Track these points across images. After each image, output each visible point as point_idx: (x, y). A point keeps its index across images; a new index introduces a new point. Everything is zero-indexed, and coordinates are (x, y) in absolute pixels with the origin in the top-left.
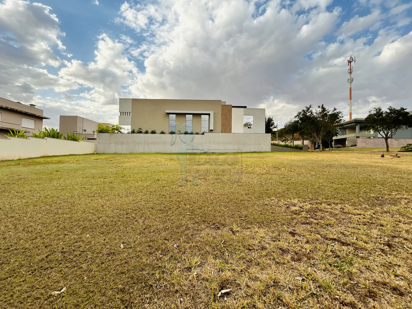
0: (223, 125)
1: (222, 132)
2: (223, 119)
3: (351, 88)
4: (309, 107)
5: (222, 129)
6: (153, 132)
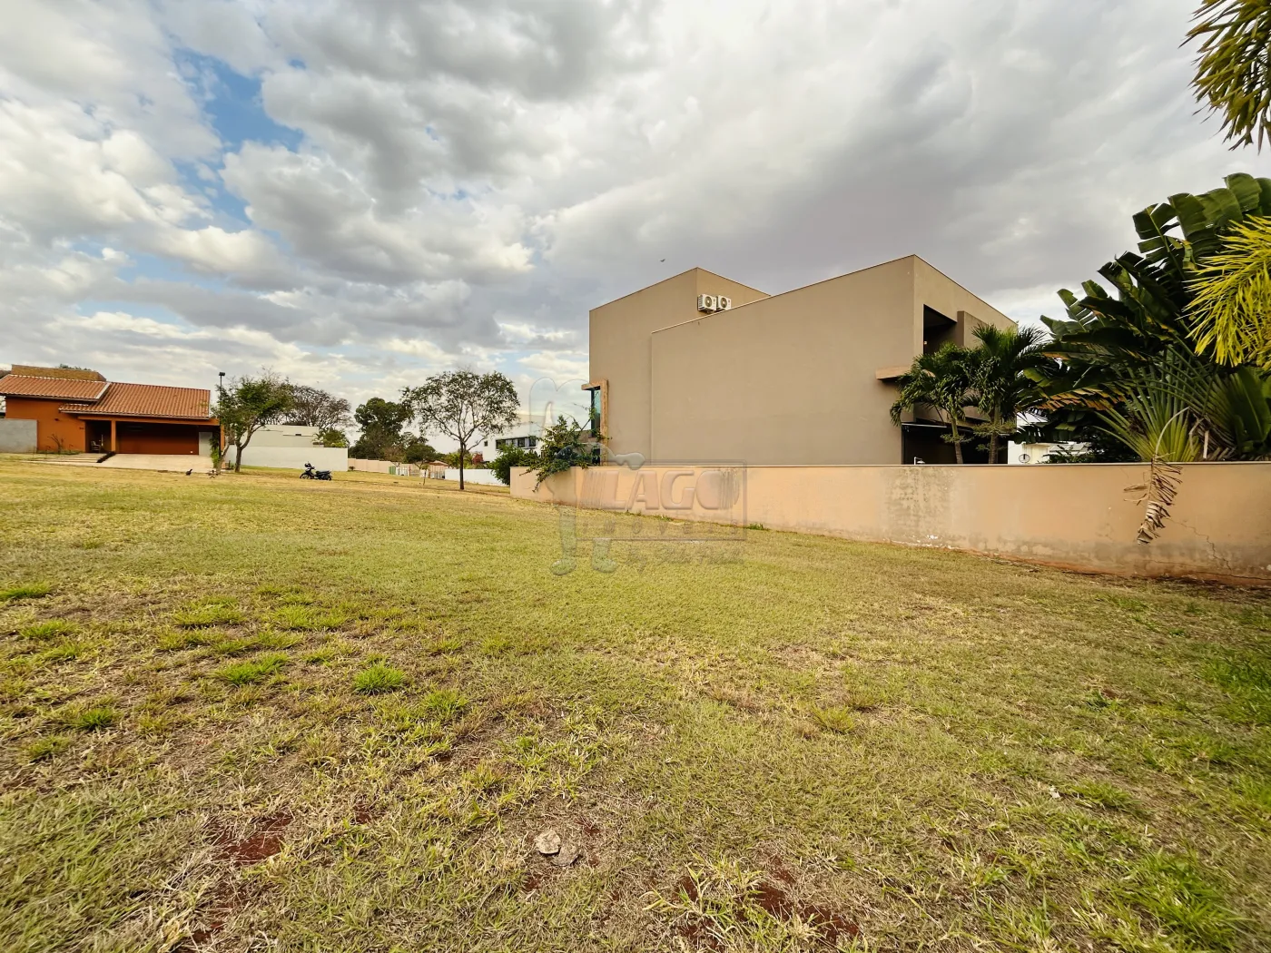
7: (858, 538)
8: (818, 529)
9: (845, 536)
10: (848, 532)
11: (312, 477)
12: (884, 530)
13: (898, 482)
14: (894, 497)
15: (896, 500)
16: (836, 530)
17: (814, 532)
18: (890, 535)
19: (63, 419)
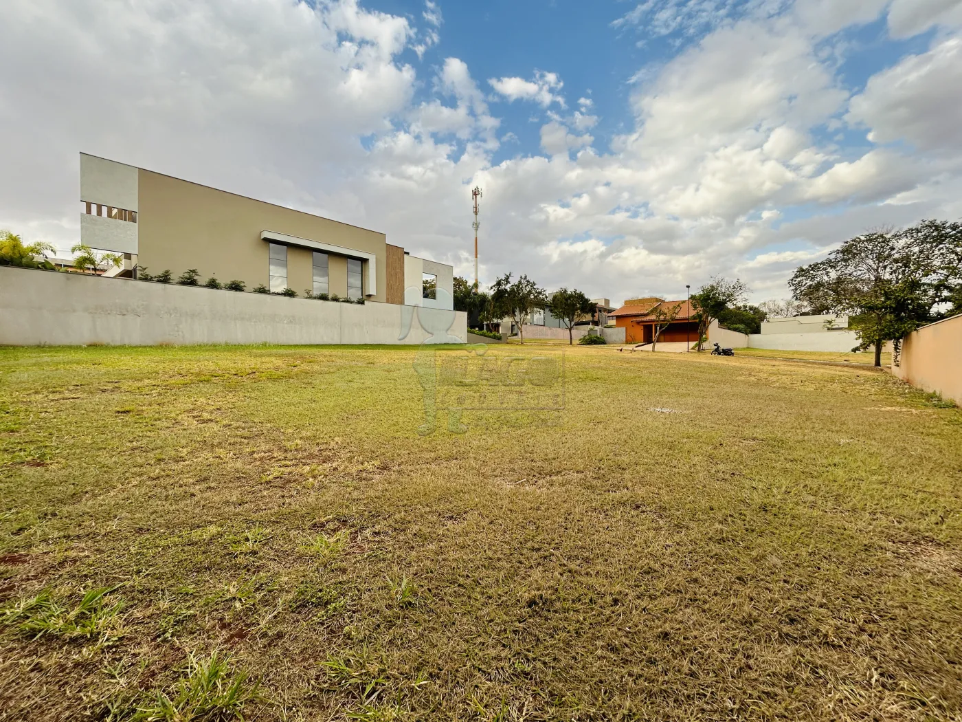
0: (390, 287)
1: (388, 302)
2: (389, 276)
3: (476, 238)
5: (388, 294)
6: (236, 287)
11: (719, 354)
19: (636, 326)
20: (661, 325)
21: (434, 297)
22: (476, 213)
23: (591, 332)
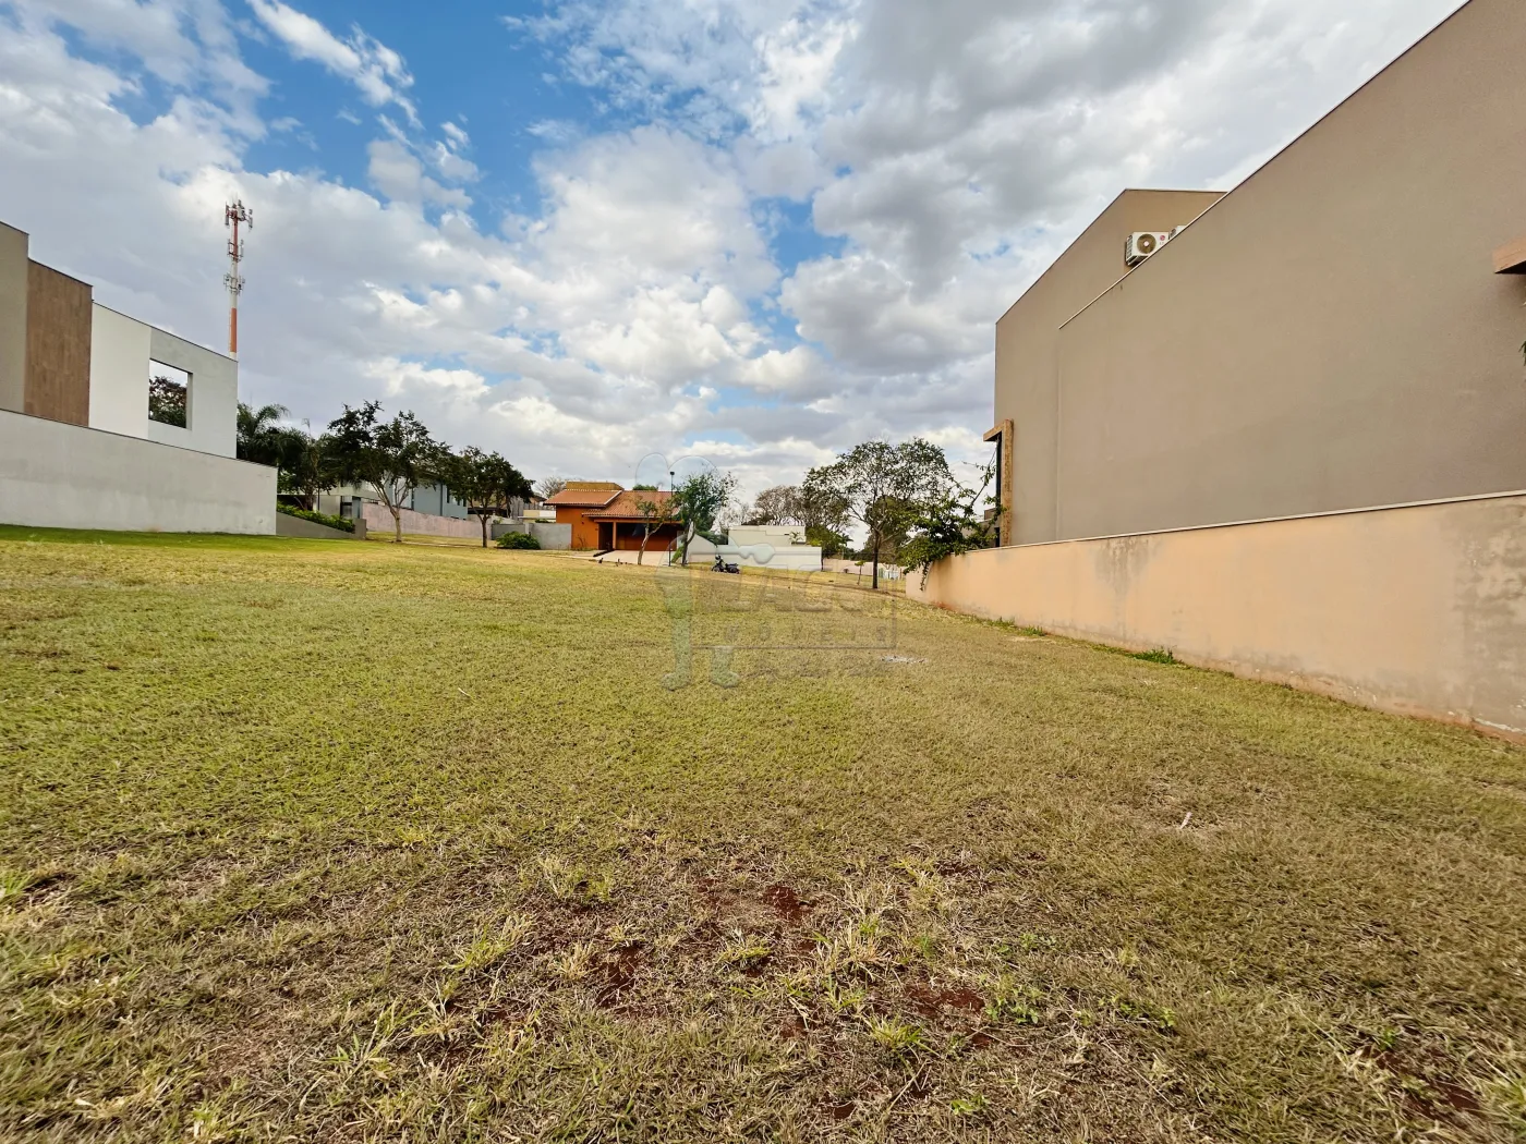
0: (38, 377)
1: (29, 411)
3: (234, 312)
4: (373, 404)
5: (30, 394)
7: (1374, 701)
8: (1274, 669)
9: (1340, 691)
10: (1348, 682)
12: (1449, 688)
13: (1498, 545)
14: (1484, 590)
15: (1490, 598)
16: (1317, 675)
17: (1269, 677)
18: (1470, 703)
19: (587, 522)
20: (651, 525)
21: (182, 424)
22: (235, 256)
23: (496, 527)
